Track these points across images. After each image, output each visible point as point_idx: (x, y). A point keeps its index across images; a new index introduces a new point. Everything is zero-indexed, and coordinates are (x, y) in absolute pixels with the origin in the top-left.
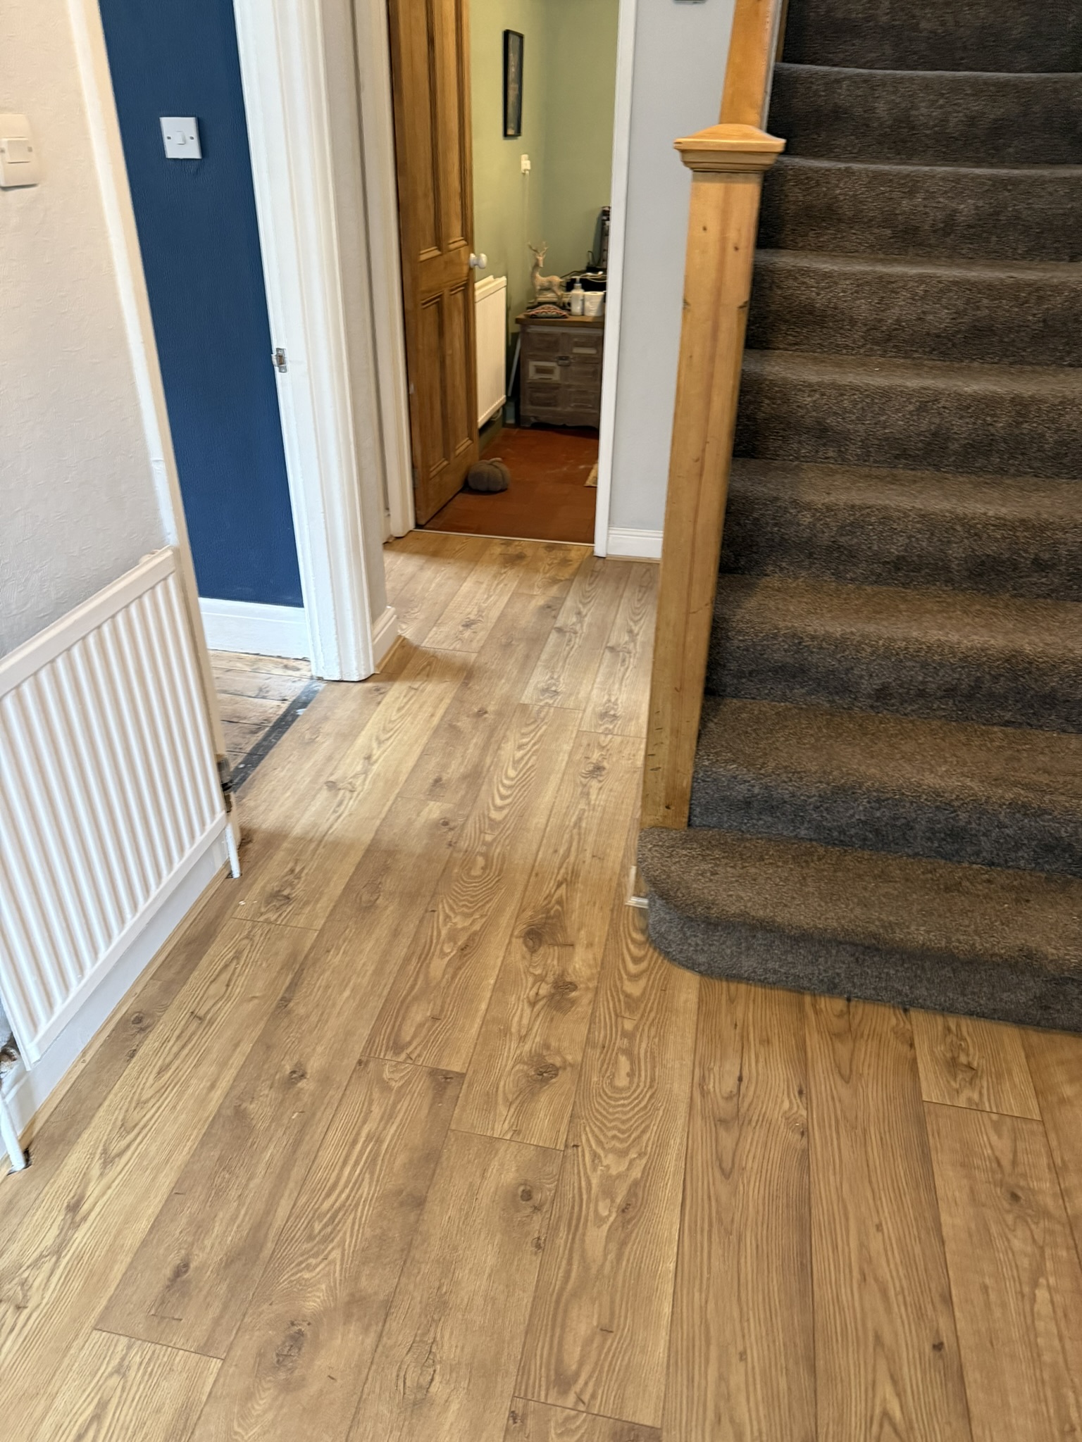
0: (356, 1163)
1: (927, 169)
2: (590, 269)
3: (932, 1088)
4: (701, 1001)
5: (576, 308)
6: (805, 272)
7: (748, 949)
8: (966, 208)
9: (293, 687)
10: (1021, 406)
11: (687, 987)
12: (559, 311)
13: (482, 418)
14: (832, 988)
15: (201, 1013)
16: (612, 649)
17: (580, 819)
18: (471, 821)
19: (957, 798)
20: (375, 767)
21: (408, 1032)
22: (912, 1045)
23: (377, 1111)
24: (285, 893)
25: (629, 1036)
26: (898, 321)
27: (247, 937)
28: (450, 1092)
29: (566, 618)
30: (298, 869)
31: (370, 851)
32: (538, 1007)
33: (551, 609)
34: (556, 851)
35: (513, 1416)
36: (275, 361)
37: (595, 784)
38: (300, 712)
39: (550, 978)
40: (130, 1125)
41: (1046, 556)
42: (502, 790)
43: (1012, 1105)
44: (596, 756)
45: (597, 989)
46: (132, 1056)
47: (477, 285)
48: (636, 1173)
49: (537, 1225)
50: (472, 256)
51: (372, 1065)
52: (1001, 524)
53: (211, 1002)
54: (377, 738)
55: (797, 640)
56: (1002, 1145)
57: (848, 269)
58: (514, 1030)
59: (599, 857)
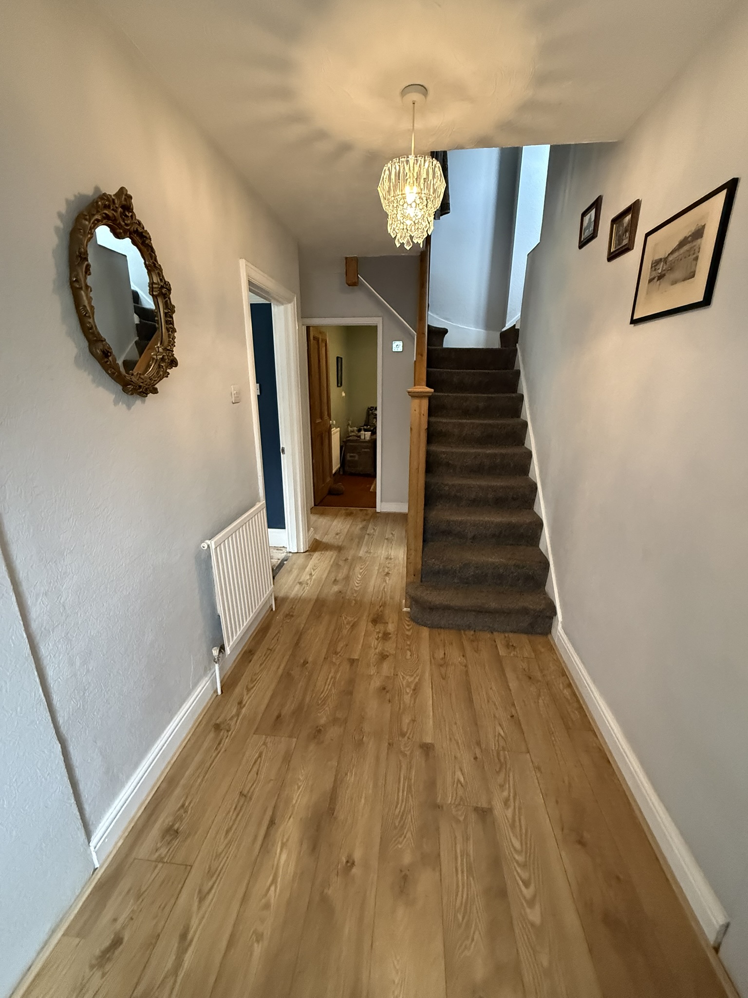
0: (329, 685)
1: (469, 395)
2: (365, 425)
3: (502, 652)
4: (430, 635)
5: (362, 437)
6: (440, 422)
7: (443, 617)
8: (481, 405)
9: (282, 555)
10: (503, 456)
11: (425, 632)
12: (357, 438)
13: (334, 471)
14: (469, 627)
15: (271, 648)
16: (387, 539)
17: (384, 588)
18: (348, 590)
19: (499, 564)
20: (314, 577)
21: (339, 649)
22: (495, 642)
23: (333, 670)
24: (291, 614)
25: (409, 645)
26: (466, 434)
27: (281, 627)
28: (355, 664)
29: (370, 530)
30: (294, 607)
31: (317, 600)
32: (379, 639)
33: (364, 528)
34: (378, 598)
35: (389, 744)
36: (281, 451)
37: (387, 578)
38: (285, 562)
39: (382, 632)
40: (254, 680)
41: (515, 496)
42: (357, 581)
43: (526, 654)
44: (386, 570)
45: (397, 634)
46: (250, 661)
47: (332, 430)
48: (417, 680)
49: (388, 696)
50: (331, 422)
51: (329, 659)
52: (502, 487)
53: (273, 645)
54: (313, 569)
55: (448, 522)
56: (525, 665)
57: (451, 421)
58: (372, 646)
59: (392, 598)
